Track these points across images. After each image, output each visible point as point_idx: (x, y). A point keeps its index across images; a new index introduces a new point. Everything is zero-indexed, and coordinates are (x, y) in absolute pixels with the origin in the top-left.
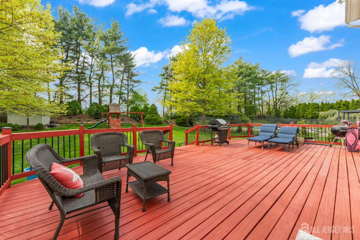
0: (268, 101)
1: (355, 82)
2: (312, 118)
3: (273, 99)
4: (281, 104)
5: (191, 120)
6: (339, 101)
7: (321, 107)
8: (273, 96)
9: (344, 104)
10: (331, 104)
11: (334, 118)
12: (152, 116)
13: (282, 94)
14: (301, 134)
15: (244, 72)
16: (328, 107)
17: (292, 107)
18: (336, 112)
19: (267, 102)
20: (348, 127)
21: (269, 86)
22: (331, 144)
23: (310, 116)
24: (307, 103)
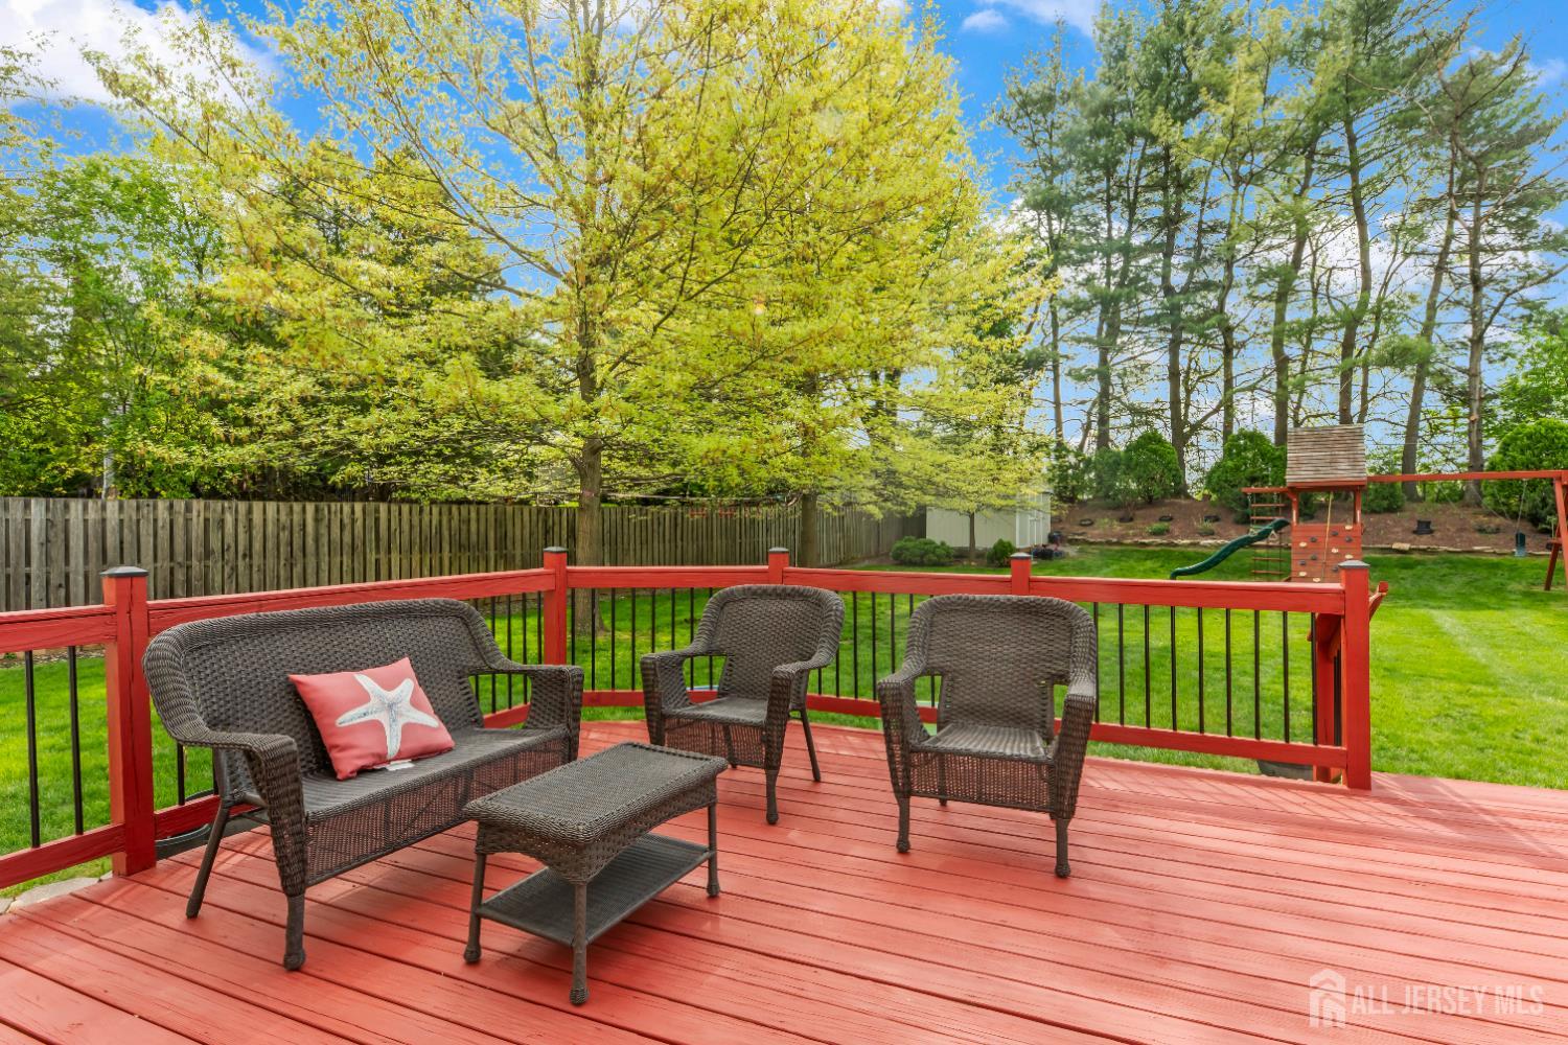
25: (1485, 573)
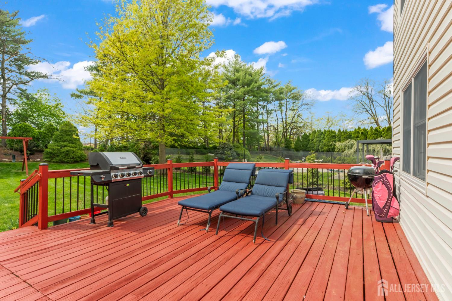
0: (276, 126)
1: (373, 105)
2: (328, 151)
3: (283, 124)
4: (292, 131)
5: (147, 153)
6: (357, 129)
7: (337, 137)
8: (282, 119)
9: (362, 133)
10: (349, 132)
11: (352, 150)
12: (62, 147)
13: (294, 117)
14: (311, 177)
15: (241, 78)
16: (346, 136)
17: (306, 135)
18: (354, 142)
19: (275, 128)
20: (376, 170)
21: (277, 103)
22: (347, 203)
23: (325, 148)
24: (323, 131)
25: (5, 167)
